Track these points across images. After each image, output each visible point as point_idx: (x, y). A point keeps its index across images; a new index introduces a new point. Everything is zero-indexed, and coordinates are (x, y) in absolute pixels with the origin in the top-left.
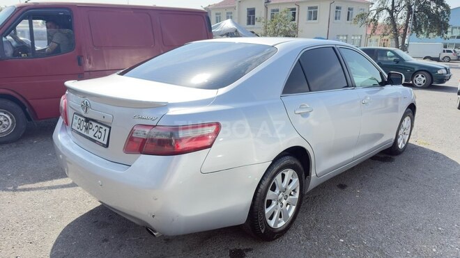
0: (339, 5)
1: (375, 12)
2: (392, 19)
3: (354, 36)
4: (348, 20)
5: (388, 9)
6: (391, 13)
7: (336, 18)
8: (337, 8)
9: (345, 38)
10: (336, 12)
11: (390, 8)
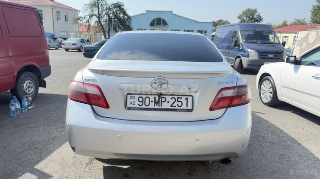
0: (58, 10)
1: (89, 17)
2: (99, 21)
3: (71, 32)
4: (66, 21)
5: (96, 15)
6: (99, 18)
7: (58, 19)
8: (58, 12)
9: (66, 33)
10: (57, 15)
11: (97, 15)
